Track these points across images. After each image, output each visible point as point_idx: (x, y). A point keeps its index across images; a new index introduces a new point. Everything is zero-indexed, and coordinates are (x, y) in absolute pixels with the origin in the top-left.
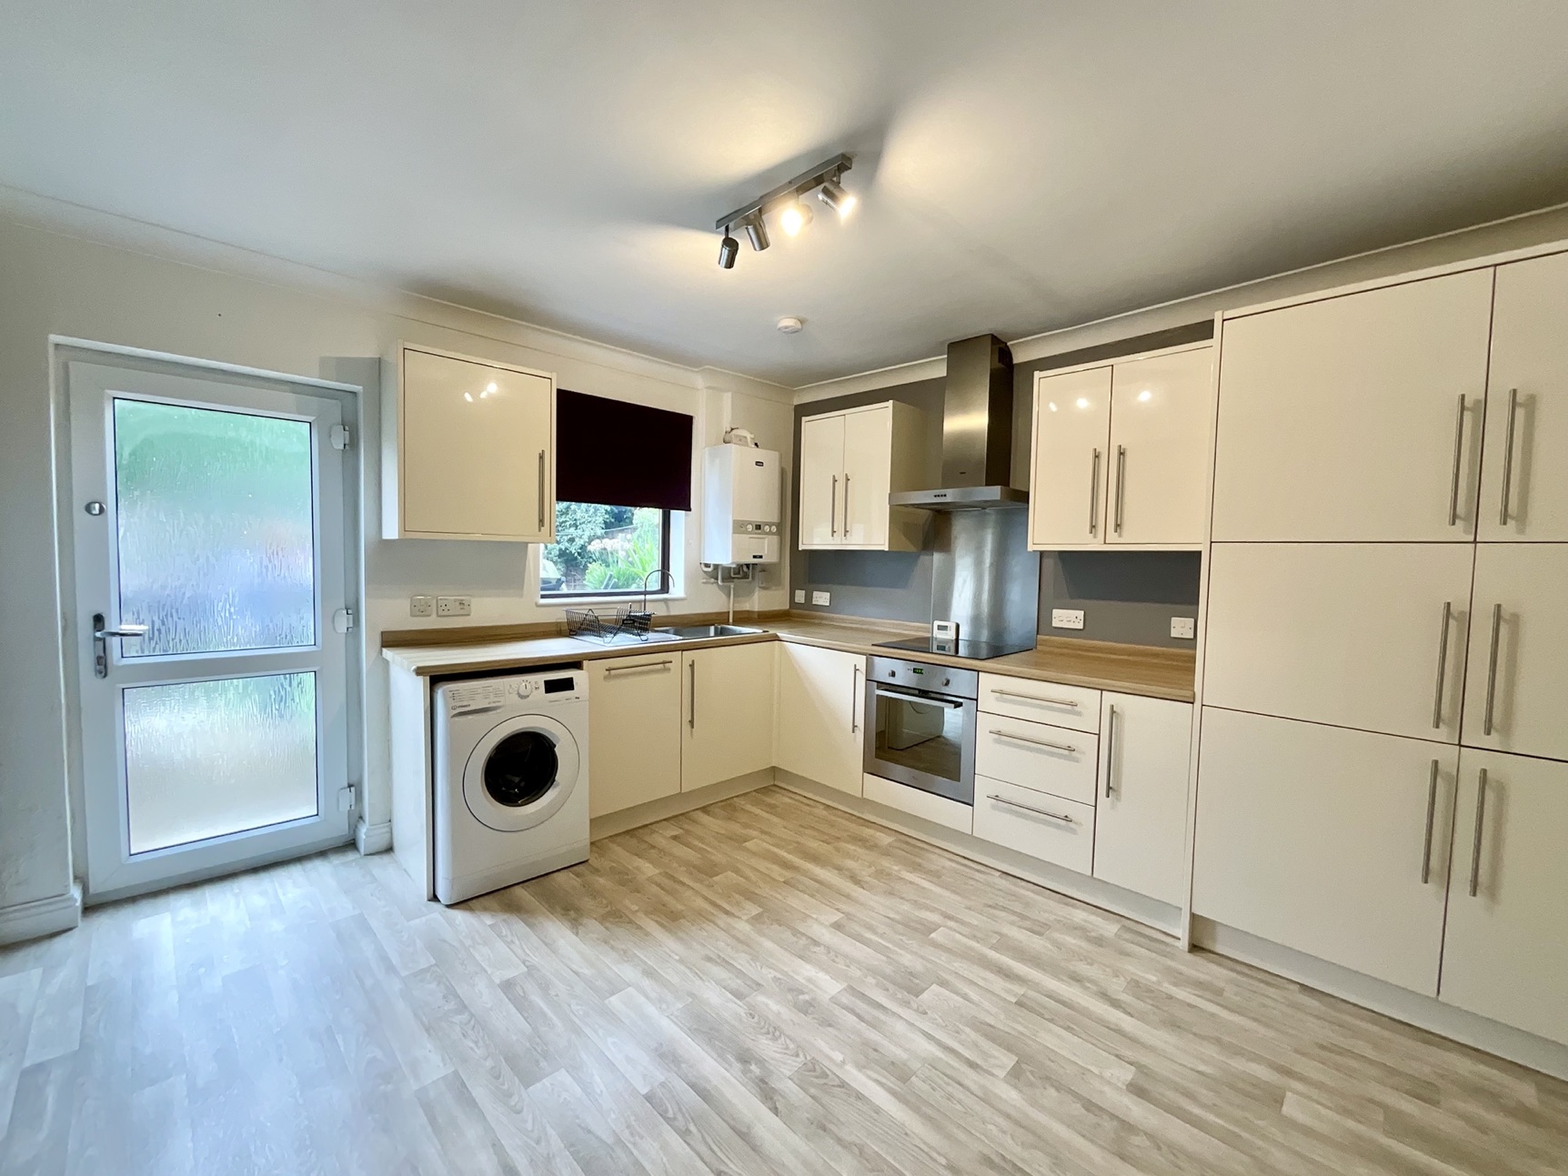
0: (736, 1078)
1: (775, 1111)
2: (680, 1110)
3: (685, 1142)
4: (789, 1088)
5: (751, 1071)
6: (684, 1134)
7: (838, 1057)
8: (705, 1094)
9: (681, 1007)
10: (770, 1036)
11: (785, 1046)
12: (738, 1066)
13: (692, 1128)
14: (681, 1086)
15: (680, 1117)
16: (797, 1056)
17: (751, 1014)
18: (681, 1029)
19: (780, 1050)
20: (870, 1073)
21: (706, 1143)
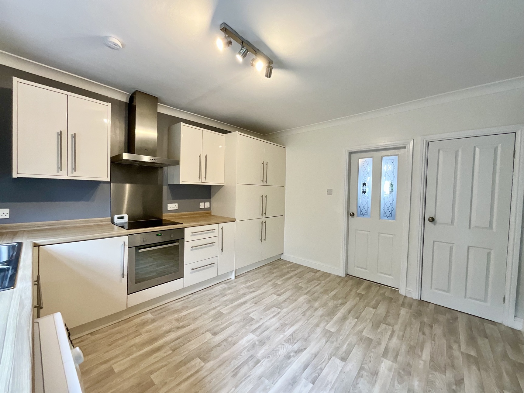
0: (297, 359)
1: (305, 349)
2: (314, 372)
3: (324, 368)
4: (296, 347)
5: (293, 355)
6: (322, 370)
7: (282, 336)
8: (306, 367)
9: (267, 381)
10: (277, 352)
11: (281, 348)
12: (292, 359)
13: (319, 367)
14: (305, 374)
15: (317, 371)
16: (284, 345)
17: (268, 357)
18: (280, 378)
19: (282, 349)
20: (286, 330)
21: (322, 363)
